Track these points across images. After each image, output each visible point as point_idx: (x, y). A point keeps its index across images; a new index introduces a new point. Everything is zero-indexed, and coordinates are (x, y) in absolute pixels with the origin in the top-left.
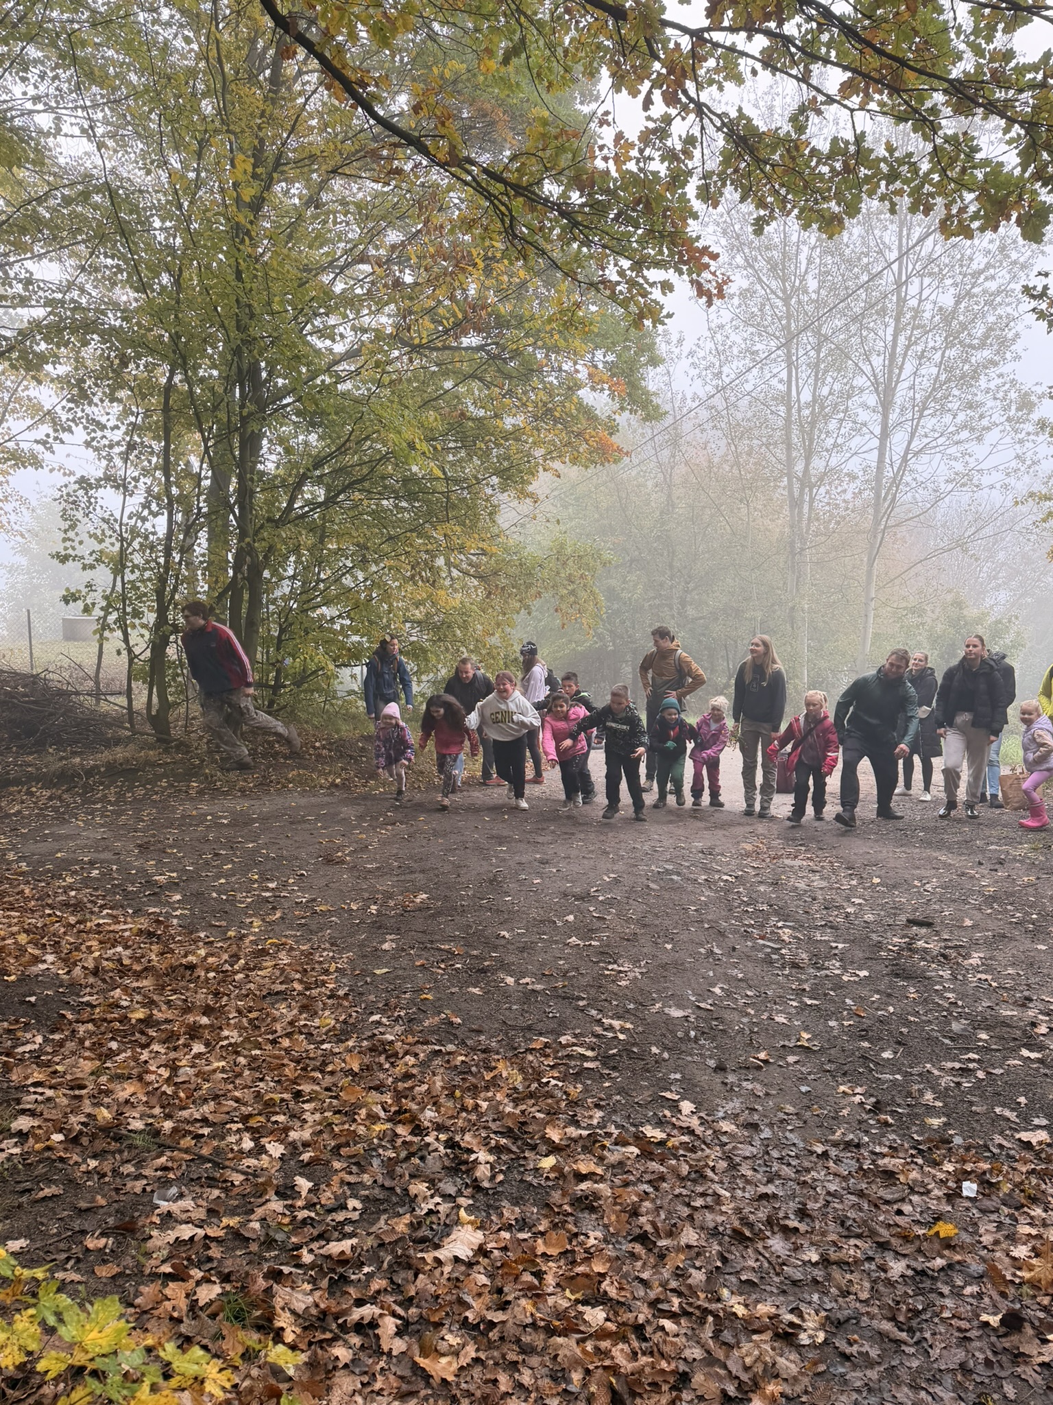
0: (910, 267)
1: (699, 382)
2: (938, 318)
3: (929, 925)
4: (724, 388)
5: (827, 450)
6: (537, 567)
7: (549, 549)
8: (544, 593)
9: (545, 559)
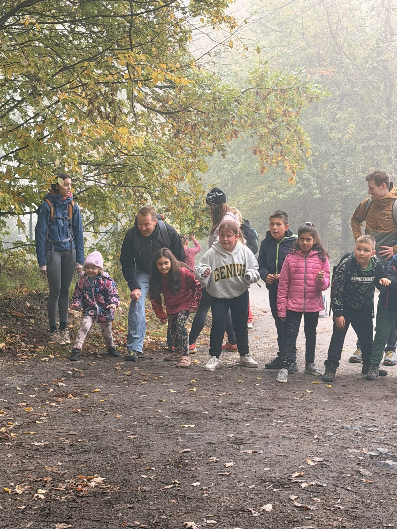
6: (233, 102)
7: (247, 82)
8: (241, 132)
9: (243, 93)
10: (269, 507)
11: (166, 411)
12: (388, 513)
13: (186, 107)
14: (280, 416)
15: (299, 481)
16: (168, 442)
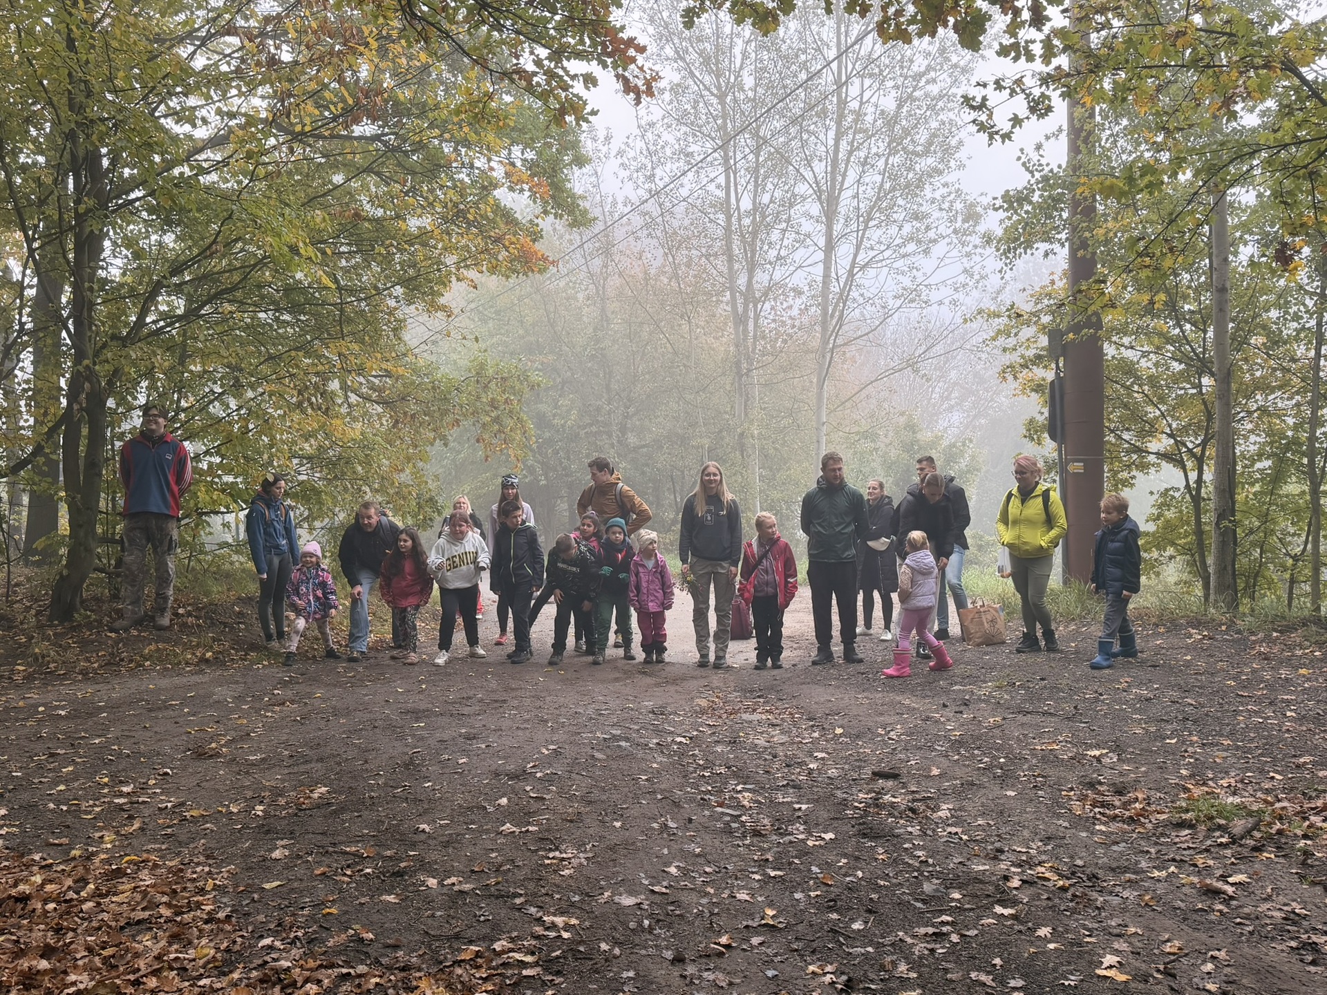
0: (850, 66)
1: (630, 185)
2: (880, 122)
3: (895, 776)
4: (657, 193)
5: (770, 263)
6: (454, 391)
7: (467, 370)
8: (463, 420)
9: (463, 382)
10: (504, 801)
11: (394, 712)
13: (404, 396)
14: (514, 707)
15: (534, 771)
16: (397, 744)
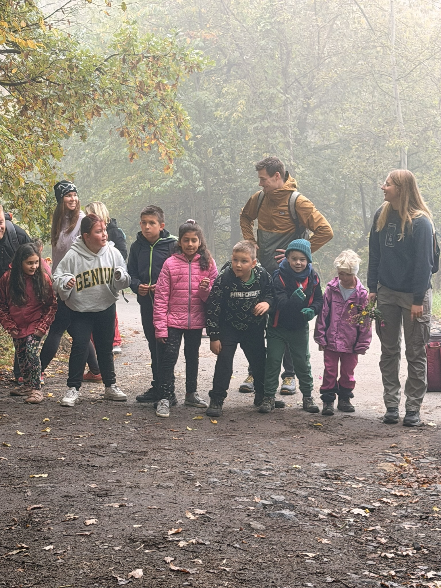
6: (95, 71)
7: (111, 46)
8: (104, 108)
9: (106, 60)
10: (139, 573)
11: (12, 458)
12: (283, 573)
13: (34, 76)
14: (155, 460)
15: (177, 539)
16: (14, 497)
